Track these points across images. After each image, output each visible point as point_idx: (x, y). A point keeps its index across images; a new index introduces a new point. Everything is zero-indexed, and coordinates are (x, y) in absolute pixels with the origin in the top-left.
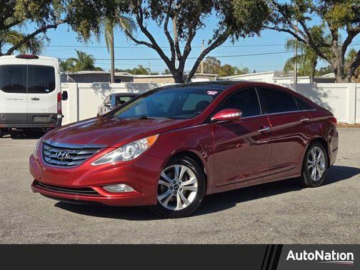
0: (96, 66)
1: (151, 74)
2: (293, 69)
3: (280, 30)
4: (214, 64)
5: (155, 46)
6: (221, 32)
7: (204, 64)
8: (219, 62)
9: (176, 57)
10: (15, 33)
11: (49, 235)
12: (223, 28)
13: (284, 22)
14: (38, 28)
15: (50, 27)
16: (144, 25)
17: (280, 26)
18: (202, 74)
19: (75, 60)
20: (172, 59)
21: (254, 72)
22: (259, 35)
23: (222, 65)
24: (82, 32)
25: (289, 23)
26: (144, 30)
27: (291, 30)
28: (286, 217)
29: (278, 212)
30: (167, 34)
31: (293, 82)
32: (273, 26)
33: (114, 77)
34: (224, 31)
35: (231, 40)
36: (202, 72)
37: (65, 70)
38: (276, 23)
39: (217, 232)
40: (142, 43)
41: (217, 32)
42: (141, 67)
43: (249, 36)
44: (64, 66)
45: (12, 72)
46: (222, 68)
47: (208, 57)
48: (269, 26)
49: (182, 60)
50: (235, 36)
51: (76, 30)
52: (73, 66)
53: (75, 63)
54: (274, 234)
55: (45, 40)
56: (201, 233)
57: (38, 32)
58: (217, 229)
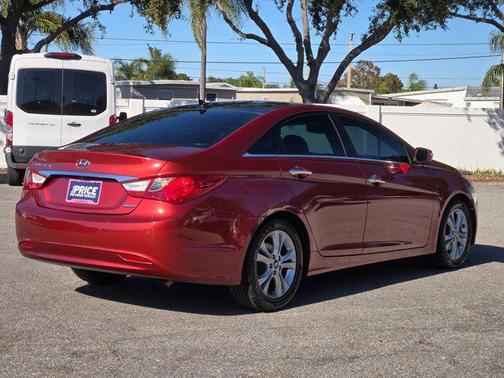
0: (178, 72)
1: (268, 87)
2: (498, 84)
3: (478, 20)
4: (369, 72)
5: (271, 43)
6: (381, 22)
7: (353, 72)
8: (378, 69)
9: (306, 61)
10: (49, 16)
11: (75, 353)
12: (382, 15)
13: (486, 7)
14: (84, 10)
15: (103, 8)
16: (254, 8)
17: (479, 13)
18: (348, 88)
19: (146, 61)
20: (298, 63)
21: (436, 87)
22: (443, 26)
23: (383, 74)
24: (152, 16)
25: (494, 8)
26: (254, 16)
27: (498, 20)
28: (471, 336)
29: (457, 328)
30: (291, 22)
31: (498, 106)
32: (467, 13)
33: (206, 90)
34: (385, 20)
35: (396, 34)
36: (349, 85)
37: (129, 77)
38: (472, 8)
39: (352, 359)
40: (250, 36)
41: (375, 21)
42: (251, 74)
43: (428, 29)
44: (127, 71)
45: (38, 79)
46: (383, 80)
47: (359, 62)
48: (459, 13)
49: (315, 66)
50: (402, 29)
51: (144, 14)
52: (142, 72)
53: (145, 67)
54: (448, 366)
55: (97, 29)
56: (324, 360)
57: (83, 15)
58: (352, 353)
